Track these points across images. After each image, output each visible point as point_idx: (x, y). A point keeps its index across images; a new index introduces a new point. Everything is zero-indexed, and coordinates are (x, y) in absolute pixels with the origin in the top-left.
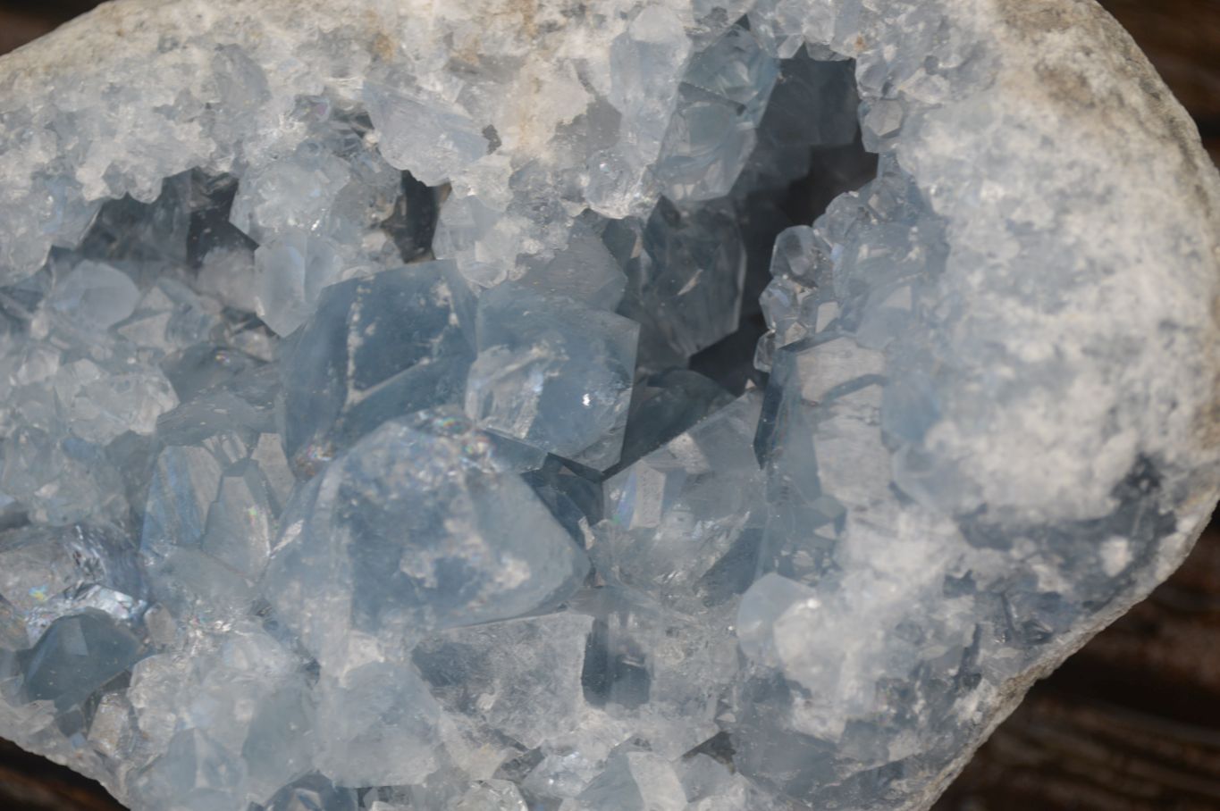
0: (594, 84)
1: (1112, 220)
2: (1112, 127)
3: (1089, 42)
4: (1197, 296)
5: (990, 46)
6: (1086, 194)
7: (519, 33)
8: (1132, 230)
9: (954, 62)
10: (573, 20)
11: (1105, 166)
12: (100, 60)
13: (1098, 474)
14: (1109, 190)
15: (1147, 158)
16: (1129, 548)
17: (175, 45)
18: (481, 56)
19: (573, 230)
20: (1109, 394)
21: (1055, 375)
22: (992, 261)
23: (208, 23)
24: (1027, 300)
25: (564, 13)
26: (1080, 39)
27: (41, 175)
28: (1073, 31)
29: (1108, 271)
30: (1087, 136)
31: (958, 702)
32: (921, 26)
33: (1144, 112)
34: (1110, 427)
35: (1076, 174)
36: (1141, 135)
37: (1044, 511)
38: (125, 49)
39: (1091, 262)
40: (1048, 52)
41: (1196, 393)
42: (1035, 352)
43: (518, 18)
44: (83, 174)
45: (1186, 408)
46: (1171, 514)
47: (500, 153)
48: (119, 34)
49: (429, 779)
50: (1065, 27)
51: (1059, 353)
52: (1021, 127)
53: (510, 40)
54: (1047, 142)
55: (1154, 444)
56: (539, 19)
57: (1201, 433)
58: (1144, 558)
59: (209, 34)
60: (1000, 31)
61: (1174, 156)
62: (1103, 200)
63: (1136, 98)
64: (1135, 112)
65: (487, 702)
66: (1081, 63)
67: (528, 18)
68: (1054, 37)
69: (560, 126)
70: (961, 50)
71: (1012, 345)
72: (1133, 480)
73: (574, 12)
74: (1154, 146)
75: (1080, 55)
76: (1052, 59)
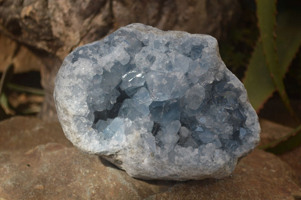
0: (126, 138)
1: (66, 93)
2: (63, 105)
3: (62, 117)
4: (60, 80)
5: (73, 121)
6: (68, 98)
7: (133, 149)
8: (64, 91)
9: (79, 121)
11: (65, 100)
12: (190, 168)
13: (78, 63)
14: (65, 97)
15: (60, 99)
16: (79, 53)
17: (179, 166)
18: (139, 148)
19: (135, 119)
20: (73, 72)
21: (79, 76)
22: (82, 94)
23: (174, 167)
24: (79, 87)
25: (127, 149)
27: (203, 155)
28: (63, 119)
29: (68, 87)
30: (65, 105)
31: (108, 41)
32: (81, 127)
33: (59, 106)
34: (75, 68)
35: (68, 101)
36: (60, 103)
37: (86, 61)
38: (186, 168)
39: (70, 89)
41: (64, 68)
42: (80, 80)
43: (133, 151)
44: (197, 153)
45: (66, 67)
46: (73, 55)
47: (141, 133)
48: (187, 171)
49: (178, 54)
50: (64, 120)
51: (77, 79)
52: (73, 109)
53: (135, 148)
54: (70, 106)
55: (71, 64)
56: (130, 150)
57: (65, 63)
58: (78, 51)
59: (174, 166)
60: (71, 123)
61: (57, 99)
62: (66, 96)
63: (59, 108)
64: (60, 106)
65: (168, 62)
66: (63, 115)
68: (66, 119)
69: (132, 134)
70: (77, 122)
71: (83, 82)
72: (75, 61)
73: (126, 149)
74: (59, 101)
75: (63, 116)
76: (66, 117)
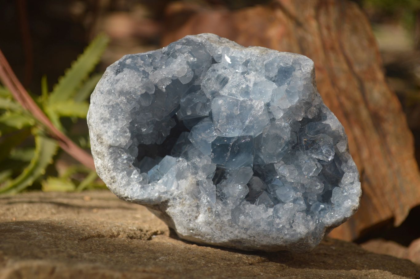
0: (177, 184)
1: (103, 114)
5: (108, 153)
6: (105, 121)
7: (185, 199)
10: (176, 197)
12: (259, 233)
13: (123, 74)
16: (126, 62)
17: (245, 229)
18: (193, 199)
19: (191, 160)
20: (115, 86)
21: (121, 93)
22: (123, 117)
23: (238, 230)
24: (121, 107)
25: (177, 199)
26: (95, 148)
27: (279, 218)
29: (107, 106)
30: (100, 130)
31: (167, 51)
32: (118, 163)
34: (118, 81)
35: (105, 125)
37: (134, 73)
38: (254, 233)
39: (108, 109)
40: (100, 148)
41: (104, 81)
42: (123, 98)
44: (271, 214)
45: (106, 79)
46: (118, 65)
47: (197, 179)
48: (254, 237)
51: (119, 96)
52: (109, 137)
54: (106, 132)
55: (114, 76)
57: (107, 75)
59: (238, 228)
60: (106, 155)
62: (102, 118)
65: (244, 86)
67: (183, 202)
68: (99, 150)
69: (186, 179)
70: (113, 155)
71: (126, 101)
75: (96, 145)
